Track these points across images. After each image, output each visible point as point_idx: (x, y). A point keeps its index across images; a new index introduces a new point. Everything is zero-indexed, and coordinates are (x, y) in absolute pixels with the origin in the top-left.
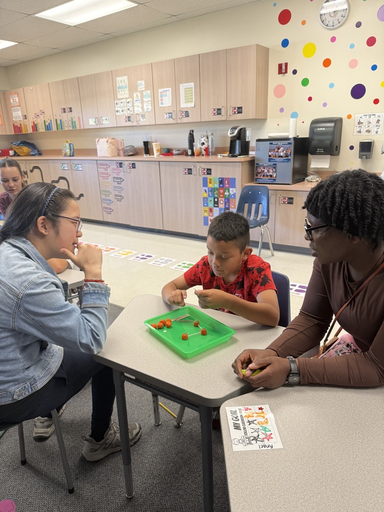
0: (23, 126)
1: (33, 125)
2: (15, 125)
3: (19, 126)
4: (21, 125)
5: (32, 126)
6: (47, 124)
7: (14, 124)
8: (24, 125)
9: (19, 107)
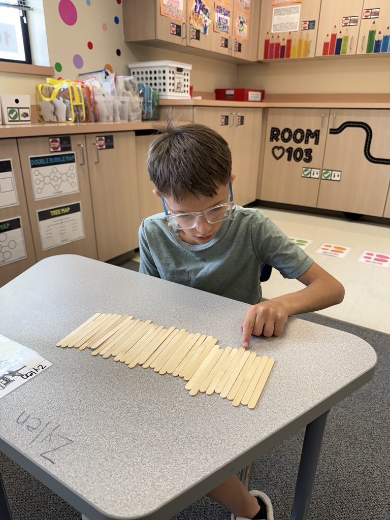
0: (294, 45)
1: (329, 40)
2: (273, 41)
3: (284, 43)
4: (289, 42)
5: (326, 45)
6: (378, 37)
7: (267, 42)
8: (300, 41)
9: (299, 5)
